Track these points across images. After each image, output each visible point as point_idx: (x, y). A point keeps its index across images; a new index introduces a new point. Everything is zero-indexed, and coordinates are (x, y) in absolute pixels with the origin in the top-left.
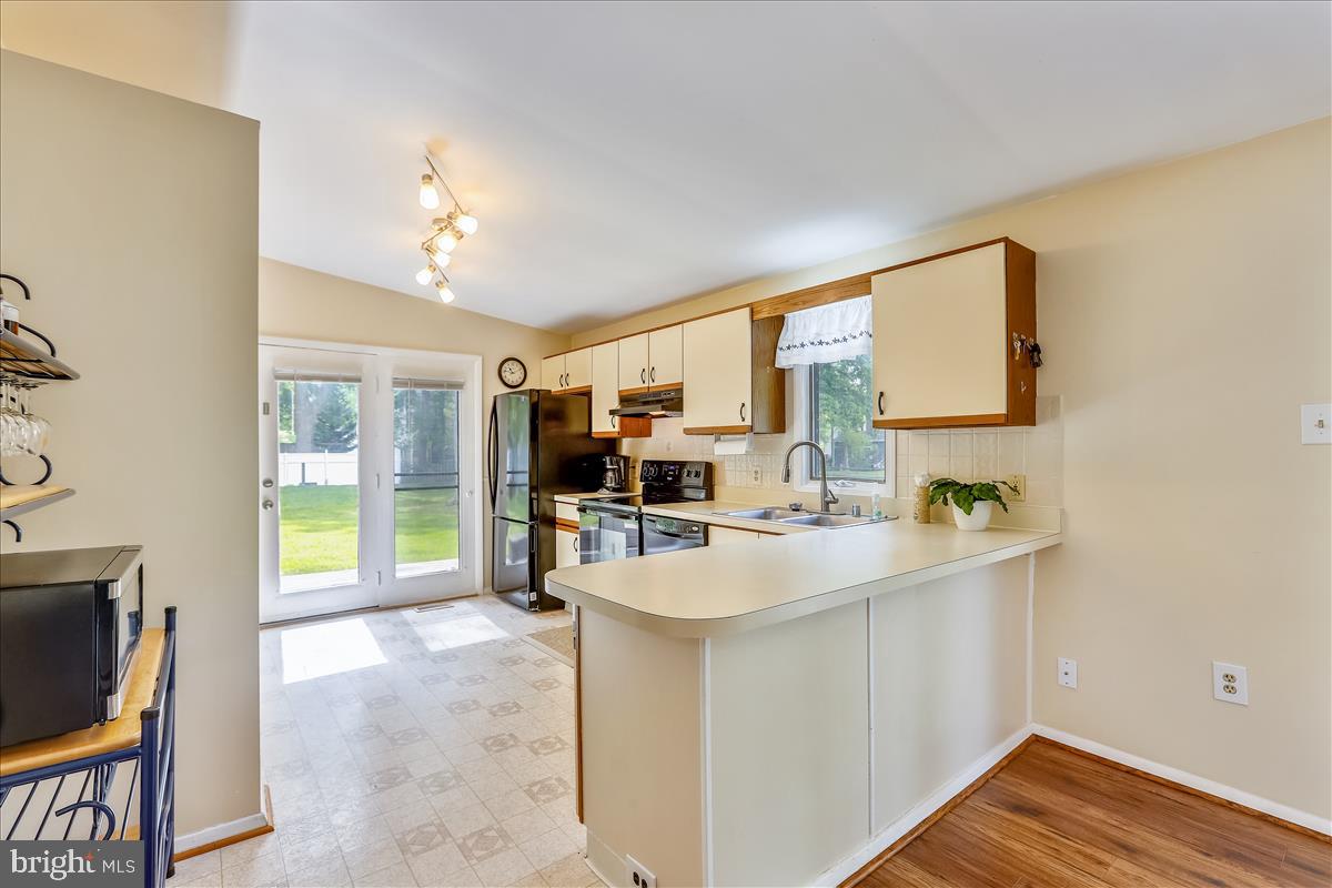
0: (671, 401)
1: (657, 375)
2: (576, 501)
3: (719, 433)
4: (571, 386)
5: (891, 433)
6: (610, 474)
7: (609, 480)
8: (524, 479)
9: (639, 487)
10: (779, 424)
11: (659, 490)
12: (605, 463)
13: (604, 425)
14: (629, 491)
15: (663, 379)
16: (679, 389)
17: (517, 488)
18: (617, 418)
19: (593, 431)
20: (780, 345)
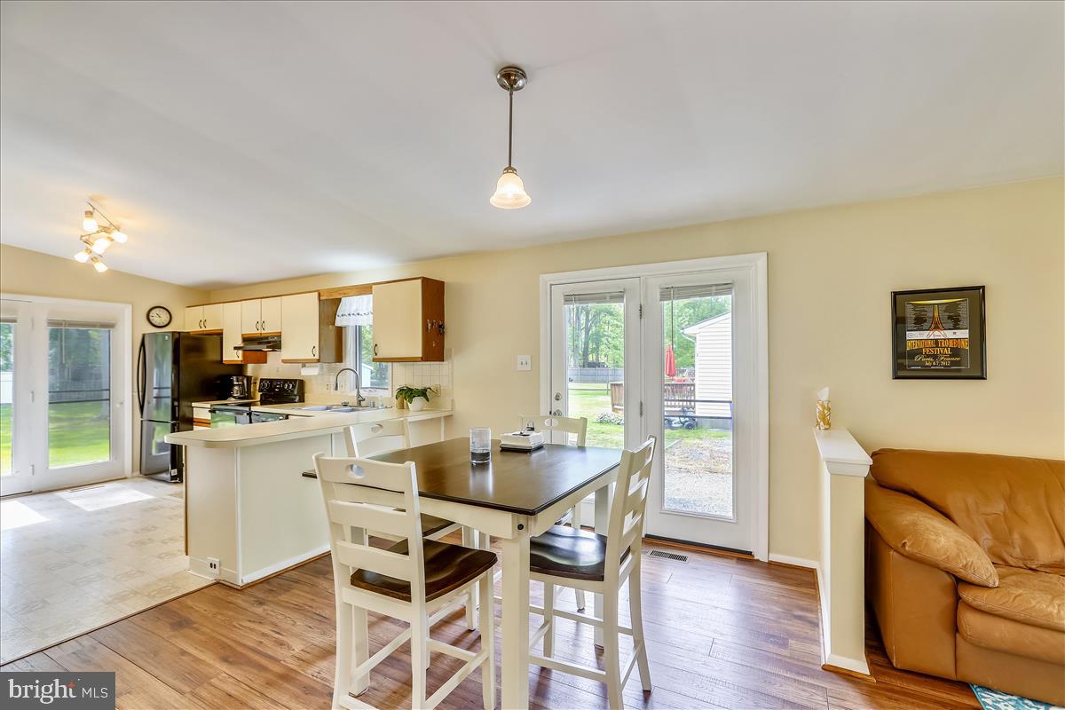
0: (275, 343)
1: (266, 326)
2: (209, 406)
3: (304, 363)
4: (207, 329)
5: (390, 364)
6: (236, 388)
7: (235, 392)
8: (168, 392)
9: (258, 395)
10: (339, 357)
11: (271, 396)
12: (232, 381)
13: (231, 355)
14: (252, 399)
15: (269, 330)
16: (279, 335)
17: (163, 399)
18: (240, 352)
19: (224, 359)
20: (338, 313)
